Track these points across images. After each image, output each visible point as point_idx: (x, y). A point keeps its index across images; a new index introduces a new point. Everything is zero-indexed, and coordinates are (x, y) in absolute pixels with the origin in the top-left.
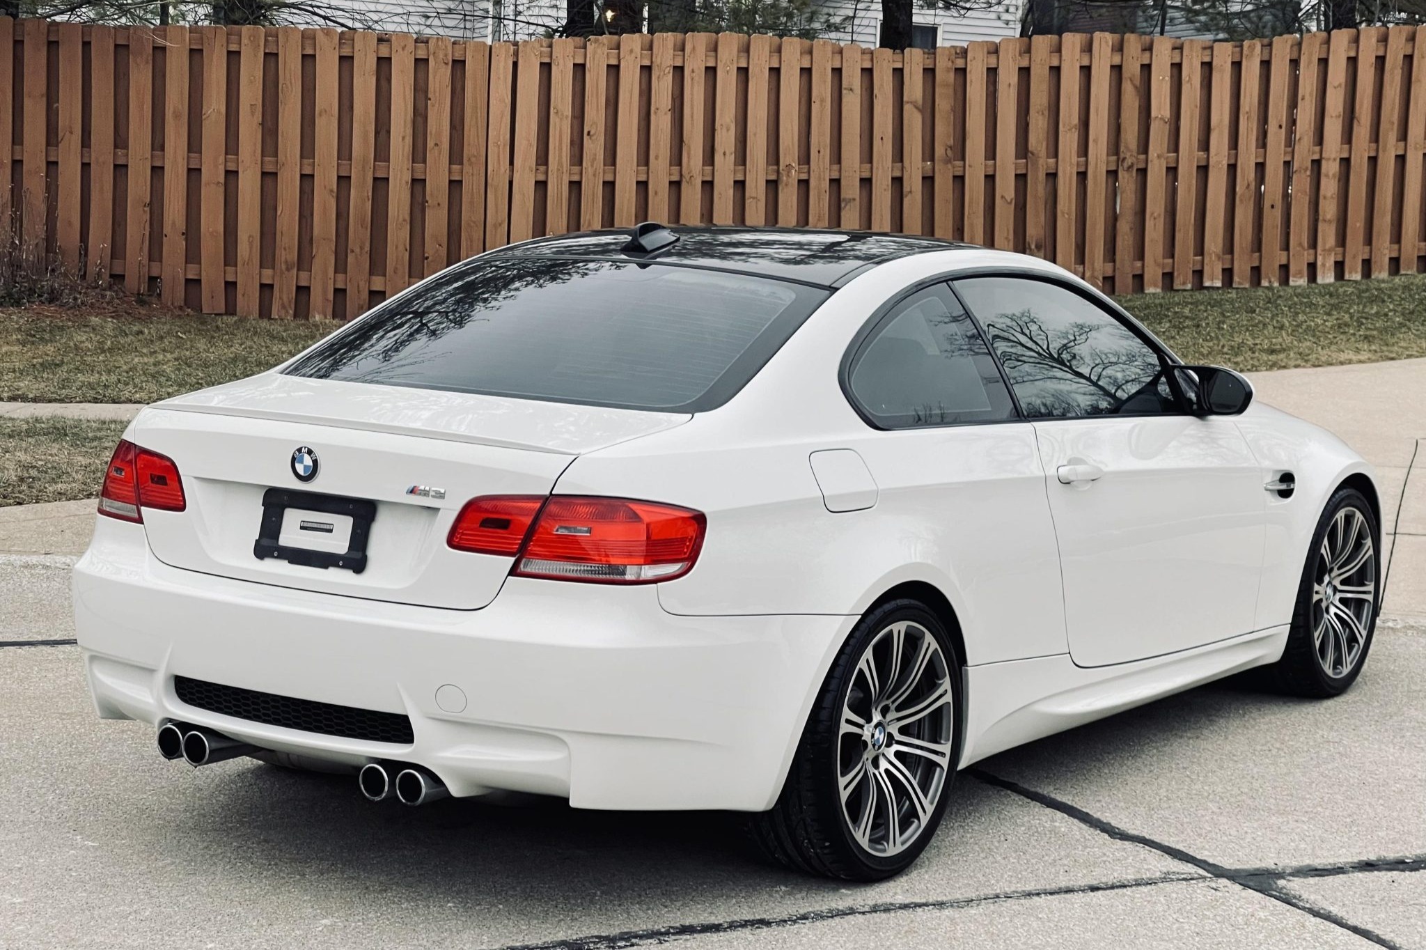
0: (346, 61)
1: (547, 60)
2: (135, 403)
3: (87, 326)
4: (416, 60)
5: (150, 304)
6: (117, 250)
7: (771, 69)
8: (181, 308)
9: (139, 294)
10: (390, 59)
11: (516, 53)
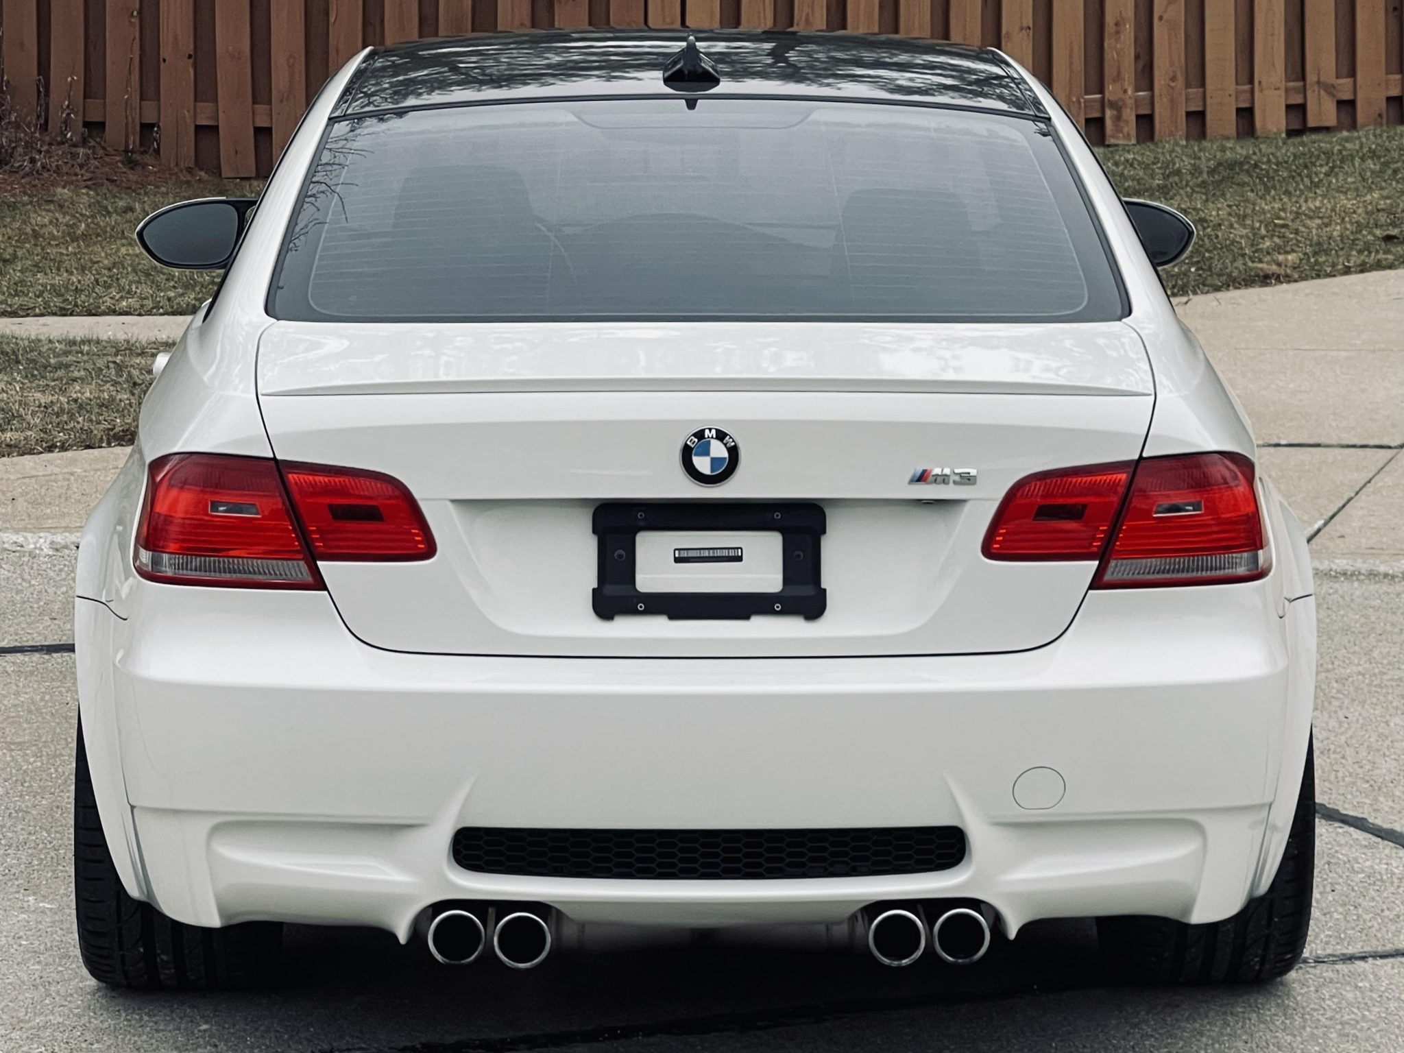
2: (120, 314)
3: (52, 201)
5: (144, 166)
6: (92, 85)
8: (189, 170)
9: (126, 151)
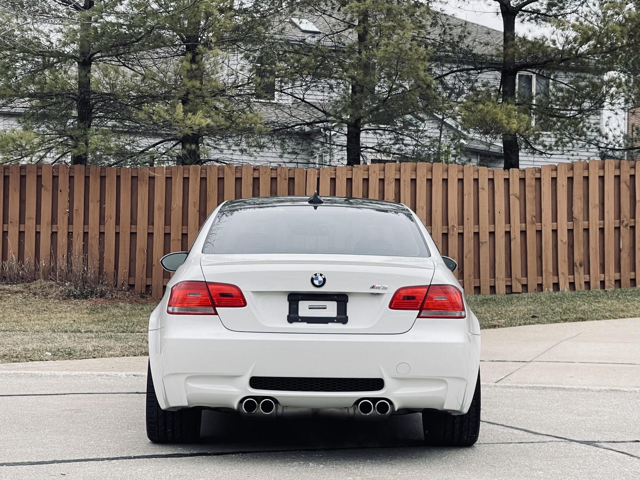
0: (238, 180)
1: (333, 177)
3: (118, 307)
4: (272, 178)
5: (147, 298)
6: (131, 273)
7: (443, 179)
9: (141, 293)
10: (259, 178)
11: (319, 174)
